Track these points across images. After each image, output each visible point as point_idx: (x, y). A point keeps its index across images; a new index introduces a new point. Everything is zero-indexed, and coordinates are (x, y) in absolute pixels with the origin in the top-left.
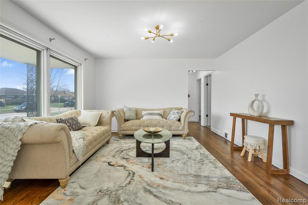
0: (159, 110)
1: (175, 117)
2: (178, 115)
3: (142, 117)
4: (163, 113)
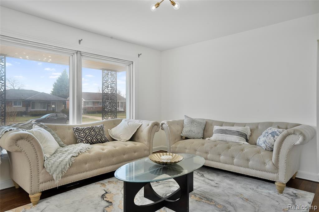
0: (244, 125)
1: (265, 142)
2: (272, 137)
3: (212, 135)
4: (249, 132)
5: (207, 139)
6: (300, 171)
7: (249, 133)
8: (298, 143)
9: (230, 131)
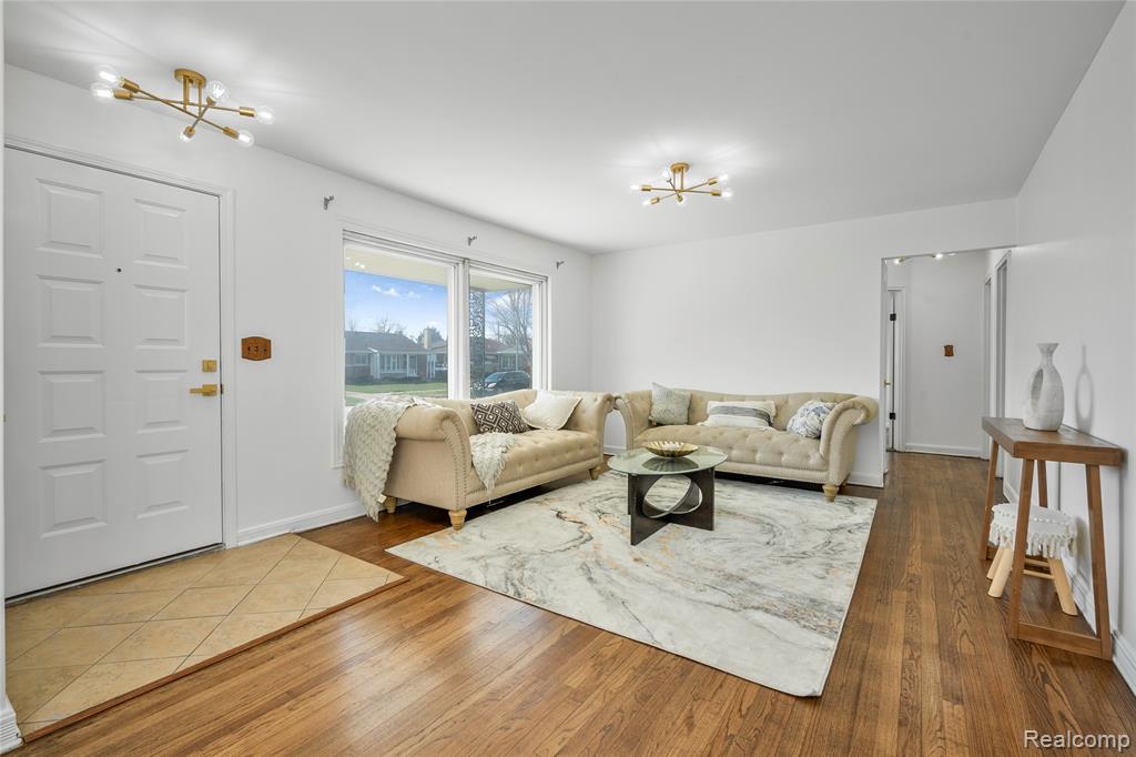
0: (764, 399)
1: (804, 424)
2: (816, 417)
3: (706, 417)
4: (774, 410)
5: (699, 424)
6: (855, 473)
7: (773, 414)
8: (858, 421)
9: (742, 409)
